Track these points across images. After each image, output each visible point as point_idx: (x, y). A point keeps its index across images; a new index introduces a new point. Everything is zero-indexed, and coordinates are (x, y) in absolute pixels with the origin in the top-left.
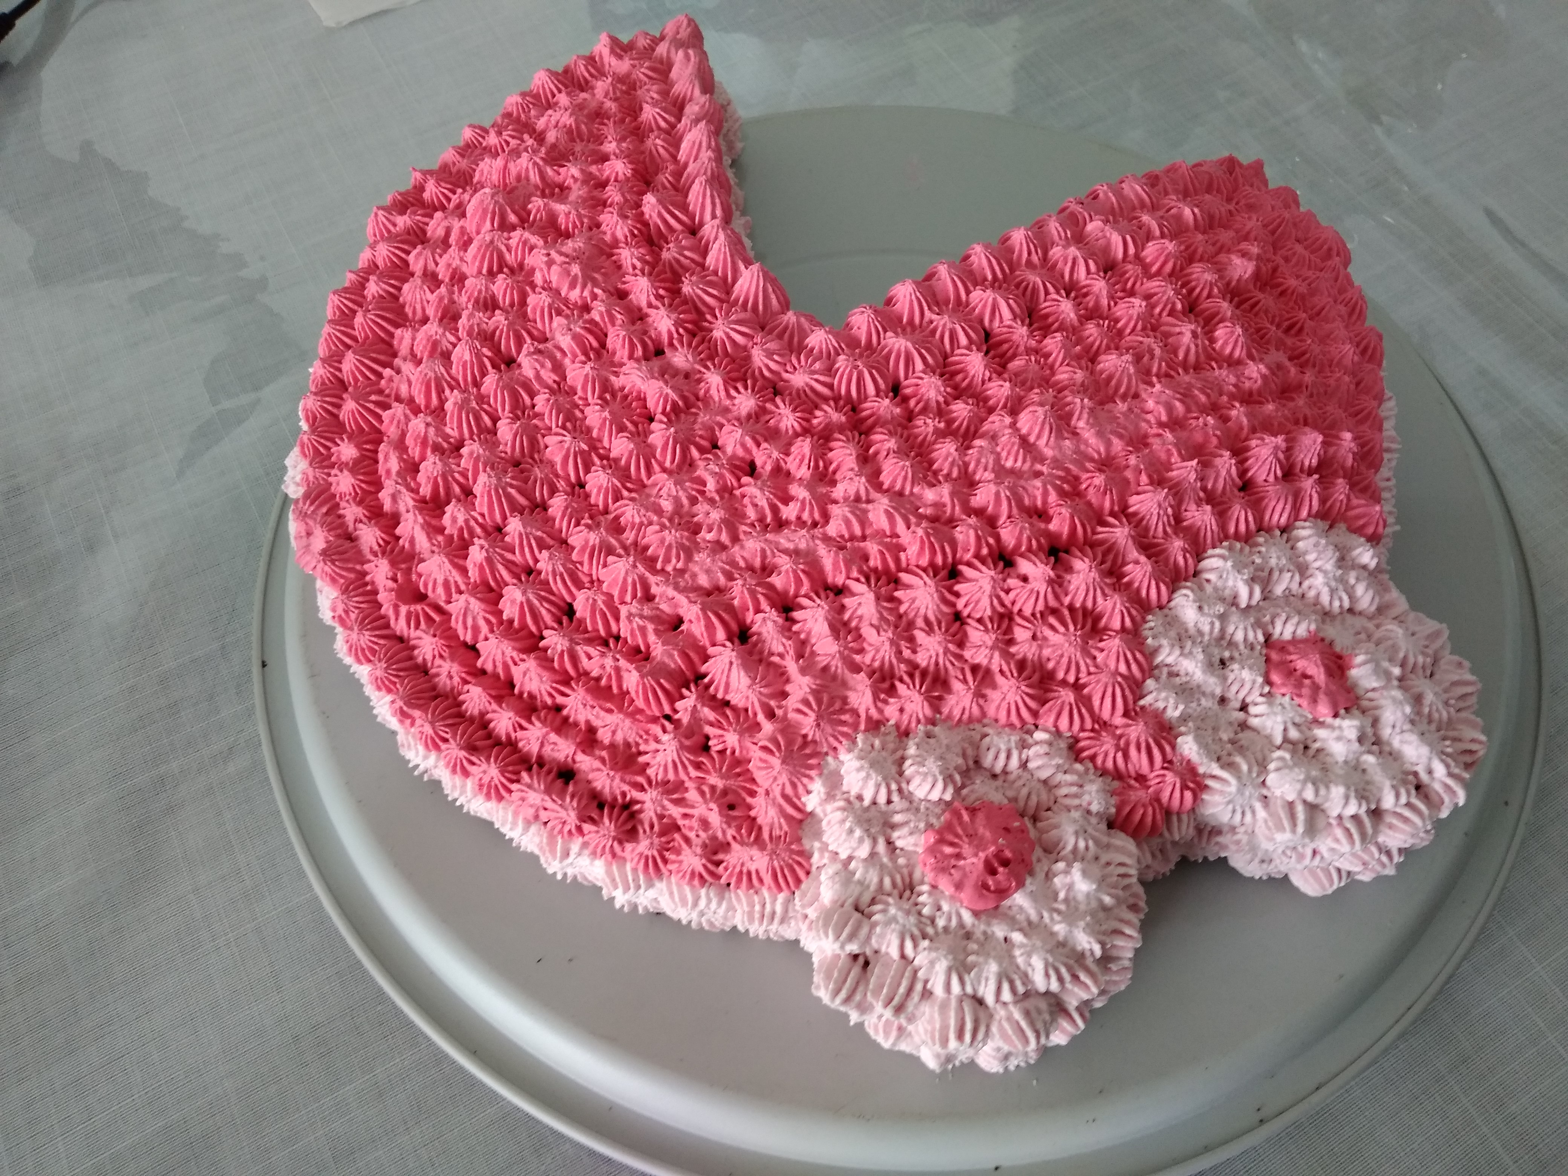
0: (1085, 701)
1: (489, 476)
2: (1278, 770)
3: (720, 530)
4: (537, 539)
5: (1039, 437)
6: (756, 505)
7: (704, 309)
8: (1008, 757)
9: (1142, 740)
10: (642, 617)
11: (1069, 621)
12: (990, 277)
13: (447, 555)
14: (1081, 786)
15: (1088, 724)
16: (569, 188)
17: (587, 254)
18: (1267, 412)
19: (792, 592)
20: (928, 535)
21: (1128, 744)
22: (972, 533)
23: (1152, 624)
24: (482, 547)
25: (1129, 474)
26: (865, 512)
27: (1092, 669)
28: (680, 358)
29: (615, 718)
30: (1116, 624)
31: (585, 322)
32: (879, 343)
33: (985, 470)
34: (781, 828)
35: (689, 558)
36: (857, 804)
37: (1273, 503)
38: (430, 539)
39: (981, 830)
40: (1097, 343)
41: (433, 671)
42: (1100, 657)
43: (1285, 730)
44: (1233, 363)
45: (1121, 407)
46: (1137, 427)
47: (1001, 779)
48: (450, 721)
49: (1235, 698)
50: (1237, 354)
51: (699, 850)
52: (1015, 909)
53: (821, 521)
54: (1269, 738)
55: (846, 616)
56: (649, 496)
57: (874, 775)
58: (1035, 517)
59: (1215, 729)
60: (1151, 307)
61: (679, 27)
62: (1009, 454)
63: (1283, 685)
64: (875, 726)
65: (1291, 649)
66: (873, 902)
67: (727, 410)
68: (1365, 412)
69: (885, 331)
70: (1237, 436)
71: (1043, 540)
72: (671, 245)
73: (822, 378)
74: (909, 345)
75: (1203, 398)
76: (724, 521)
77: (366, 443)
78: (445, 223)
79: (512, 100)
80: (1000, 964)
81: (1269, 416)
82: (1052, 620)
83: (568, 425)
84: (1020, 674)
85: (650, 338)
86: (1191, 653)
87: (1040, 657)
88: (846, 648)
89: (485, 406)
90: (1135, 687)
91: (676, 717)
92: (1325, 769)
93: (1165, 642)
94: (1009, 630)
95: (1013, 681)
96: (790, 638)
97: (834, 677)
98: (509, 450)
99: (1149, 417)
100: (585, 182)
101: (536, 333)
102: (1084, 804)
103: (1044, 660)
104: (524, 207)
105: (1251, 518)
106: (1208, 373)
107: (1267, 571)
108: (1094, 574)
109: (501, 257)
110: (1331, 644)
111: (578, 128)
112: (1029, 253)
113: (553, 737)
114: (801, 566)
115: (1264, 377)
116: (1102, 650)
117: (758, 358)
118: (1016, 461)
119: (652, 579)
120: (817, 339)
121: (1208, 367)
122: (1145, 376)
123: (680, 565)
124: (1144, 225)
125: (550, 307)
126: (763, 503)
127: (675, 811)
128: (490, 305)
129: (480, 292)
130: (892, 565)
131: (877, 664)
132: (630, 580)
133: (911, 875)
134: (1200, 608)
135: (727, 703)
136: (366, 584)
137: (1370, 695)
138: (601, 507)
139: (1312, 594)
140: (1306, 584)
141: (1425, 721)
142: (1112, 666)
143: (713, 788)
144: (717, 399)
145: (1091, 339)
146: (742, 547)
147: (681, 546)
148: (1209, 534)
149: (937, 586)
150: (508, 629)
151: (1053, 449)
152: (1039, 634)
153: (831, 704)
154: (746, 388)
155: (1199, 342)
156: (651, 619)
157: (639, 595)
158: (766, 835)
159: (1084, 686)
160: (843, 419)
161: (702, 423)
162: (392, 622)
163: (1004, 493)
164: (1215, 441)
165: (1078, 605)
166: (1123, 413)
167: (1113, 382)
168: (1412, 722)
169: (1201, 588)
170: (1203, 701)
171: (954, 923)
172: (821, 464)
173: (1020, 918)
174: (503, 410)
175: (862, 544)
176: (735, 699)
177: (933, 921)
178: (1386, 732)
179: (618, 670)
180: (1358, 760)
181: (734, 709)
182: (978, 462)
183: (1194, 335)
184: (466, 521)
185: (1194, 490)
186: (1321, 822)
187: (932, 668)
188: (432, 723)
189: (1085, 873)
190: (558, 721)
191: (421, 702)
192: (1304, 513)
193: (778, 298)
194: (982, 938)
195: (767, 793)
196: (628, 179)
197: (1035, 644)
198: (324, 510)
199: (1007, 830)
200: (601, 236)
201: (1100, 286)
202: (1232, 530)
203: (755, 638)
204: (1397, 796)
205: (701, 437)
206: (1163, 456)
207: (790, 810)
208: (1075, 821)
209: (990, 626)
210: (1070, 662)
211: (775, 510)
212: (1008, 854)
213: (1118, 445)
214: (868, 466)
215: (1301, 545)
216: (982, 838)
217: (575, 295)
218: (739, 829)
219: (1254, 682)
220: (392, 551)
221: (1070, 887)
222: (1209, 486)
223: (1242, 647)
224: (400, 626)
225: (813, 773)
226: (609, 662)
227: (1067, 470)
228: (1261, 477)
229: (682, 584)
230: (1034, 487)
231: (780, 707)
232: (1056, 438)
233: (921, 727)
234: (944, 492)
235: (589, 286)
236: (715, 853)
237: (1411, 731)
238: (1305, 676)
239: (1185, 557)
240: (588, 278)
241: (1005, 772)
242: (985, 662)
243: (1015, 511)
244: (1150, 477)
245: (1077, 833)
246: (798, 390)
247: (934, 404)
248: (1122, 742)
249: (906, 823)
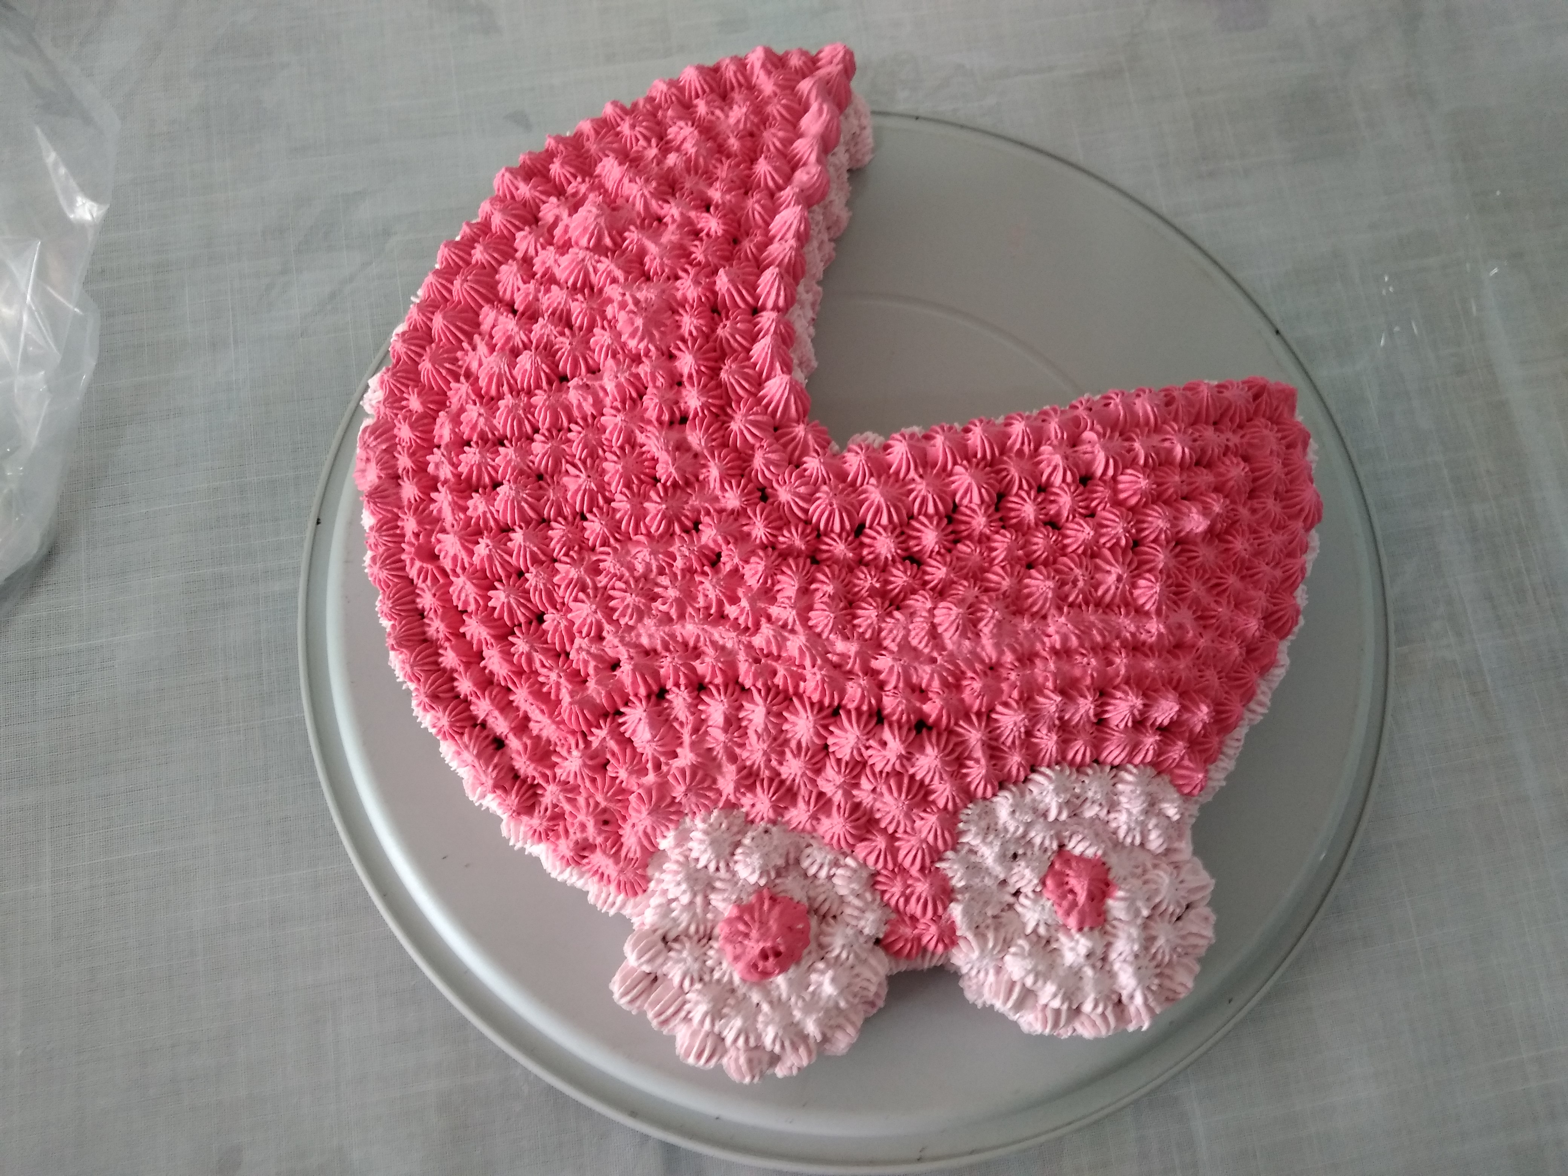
0: (893, 851)
1: (511, 488)
2: (1015, 954)
3: (671, 606)
4: (532, 553)
5: (946, 630)
6: (707, 596)
7: (733, 397)
8: (821, 867)
9: (924, 895)
10: (588, 653)
11: (904, 790)
12: (979, 456)
13: (461, 538)
14: (863, 912)
15: (890, 866)
16: (666, 225)
17: (655, 307)
18: (1147, 667)
19: (707, 680)
20: (823, 681)
21: (912, 893)
22: (859, 691)
23: (969, 812)
24: (488, 546)
25: (1004, 686)
26: (785, 639)
27: (908, 830)
28: (696, 438)
29: (545, 720)
30: (941, 803)
31: (631, 374)
32: (862, 484)
33: (893, 641)
34: (635, 852)
35: (640, 619)
36: (692, 864)
37: (1112, 748)
38: (454, 514)
39: (771, 922)
40: (1039, 553)
41: (426, 621)
42: (918, 823)
43: (1037, 925)
44: (1140, 612)
45: (1026, 625)
46: (1033, 645)
47: (810, 881)
48: (426, 668)
49: (1015, 882)
50: (1147, 607)
51: (571, 845)
52: (773, 986)
53: (752, 629)
54: (1024, 925)
55: (741, 715)
56: (628, 552)
57: (709, 851)
58: (917, 693)
59: (986, 903)
60: (1098, 535)
61: (834, 57)
62: (917, 634)
63: (1052, 892)
64: (731, 806)
65: (1074, 864)
66: (676, 939)
67: (716, 499)
68: (1243, 681)
69: (871, 475)
70: (1112, 680)
71: (912, 717)
72: (728, 323)
73: (801, 503)
74: (882, 500)
75: (1099, 639)
76: (677, 600)
77: (432, 402)
78: (556, 211)
79: (659, 88)
80: (745, 1022)
81: (1148, 671)
82: (892, 782)
83: (589, 461)
84: (851, 815)
85: (679, 408)
86: (991, 843)
87: (872, 807)
88: (731, 740)
89: (530, 417)
90: (936, 855)
91: (590, 738)
92: (1052, 966)
93: (974, 829)
94: (858, 776)
95: (842, 820)
96: (693, 714)
97: (715, 759)
98: (537, 460)
99: (1046, 639)
100: (680, 226)
101: (590, 361)
102: (860, 926)
103: (875, 809)
104: (621, 234)
105: (1088, 754)
106: (1113, 618)
107: (1082, 799)
108: (937, 762)
109: (587, 275)
110: (1109, 869)
111: (697, 159)
112: (1023, 443)
113: (496, 713)
114: (720, 665)
115: (1160, 635)
116: (922, 819)
117: (758, 462)
118: (920, 642)
119: (607, 627)
120: (813, 464)
121: (1117, 611)
122: (1061, 600)
123: (631, 623)
124: (1134, 450)
125: (608, 347)
126: (712, 595)
127: (567, 807)
128: (563, 320)
129: (559, 303)
130: (791, 690)
131: (748, 763)
132: (589, 621)
133: (713, 928)
134: (1014, 812)
135: (630, 741)
136: (397, 527)
137: (1115, 923)
138: (590, 543)
139: (1114, 825)
140: (1112, 816)
141: (1149, 957)
142: (923, 835)
143: (597, 804)
144: (712, 486)
145: (1035, 547)
146: (683, 626)
147: (637, 609)
148: (1048, 755)
149: (815, 723)
150: (489, 617)
151: (954, 643)
152: (878, 790)
153: (702, 781)
154: (738, 486)
155: (1121, 586)
156: (595, 657)
157: (592, 634)
158: (623, 853)
159: (898, 839)
160: (803, 547)
161: (692, 506)
162: (408, 568)
163: (898, 668)
164: (1088, 681)
165: (918, 778)
166: (1024, 631)
167: (1030, 600)
168: (1136, 956)
169: (1022, 795)
170: (987, 880)
171: (726, 979)
172: (769, 582)
173: (775, 994)
174: (544, 424)
175: (774, 664)
176: (637, 742)
177: (712, 970)
178: (1113, 956)
179: (558, 684)
180: (1080, 969)
181: (634, 749)
182: (891, 631)
183: (1119, 579)
184: (484, 513)
185: (1051, 718)
186: (1030, 1002)
187: (788, 783)
188: (412, 666)
189: (833, 980)
190: (504, 702)
191: (410, 644)
192: (1138, 760)
193: (797, 410)
194: (741, 997)
195: (634, 825)
196: (717, 237)
197: (872, 796)
198: (384, 447)
199: (790, 929)
200: (673, 291)
201: (1065, 501)
202: (1070, 756)
203: (666, 705)
204: (1096, 1006)
205: (686, 517)
206: (1040, 680)
207: (646, 843)
208: (847, 937)
209: (843, 770)
210: (893, 819)
211: (720, 604)
212: (782, 948)
213: (1009, 658)
214: (806, 597)
215: (1120, 787)
216: (769, 929)
217: (632, 344)
218: (606, 840)
219: (1031, 881)
220: (424, 510)
221: (820, 985)
222: (1066, 717)
223: (1036, 848)
224: (413, 573)
225: (671, 826)
226: (553, 676)
227: (957, 666)
228: (1113, 723)
229: (627, 639)
230: (924, 671)
231: (667, 764)
232: (960, 636)
233: (763, 824)
234: (851, 648)
235: (646, 341)
236: (584, 849)
237: (1131, 964)
238: (1071, 891)
239: (1018, 769)
240: (647, 334)
241: (815, 876)
242: (829, 794)
243: (901, 685)
244: (1021, 693)
245: (843, 947)
246: (780, 503)
247: (883, 558)
248: (908, 891)
249: (724, 890)
